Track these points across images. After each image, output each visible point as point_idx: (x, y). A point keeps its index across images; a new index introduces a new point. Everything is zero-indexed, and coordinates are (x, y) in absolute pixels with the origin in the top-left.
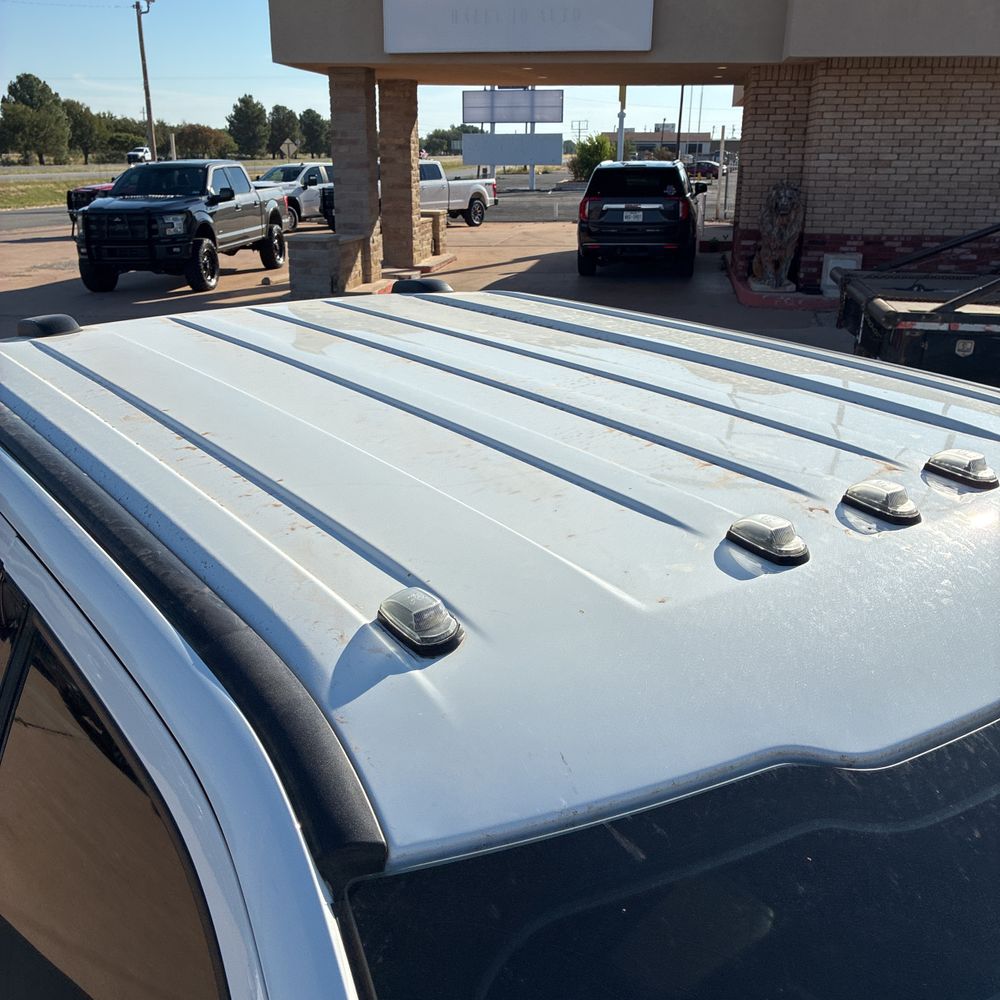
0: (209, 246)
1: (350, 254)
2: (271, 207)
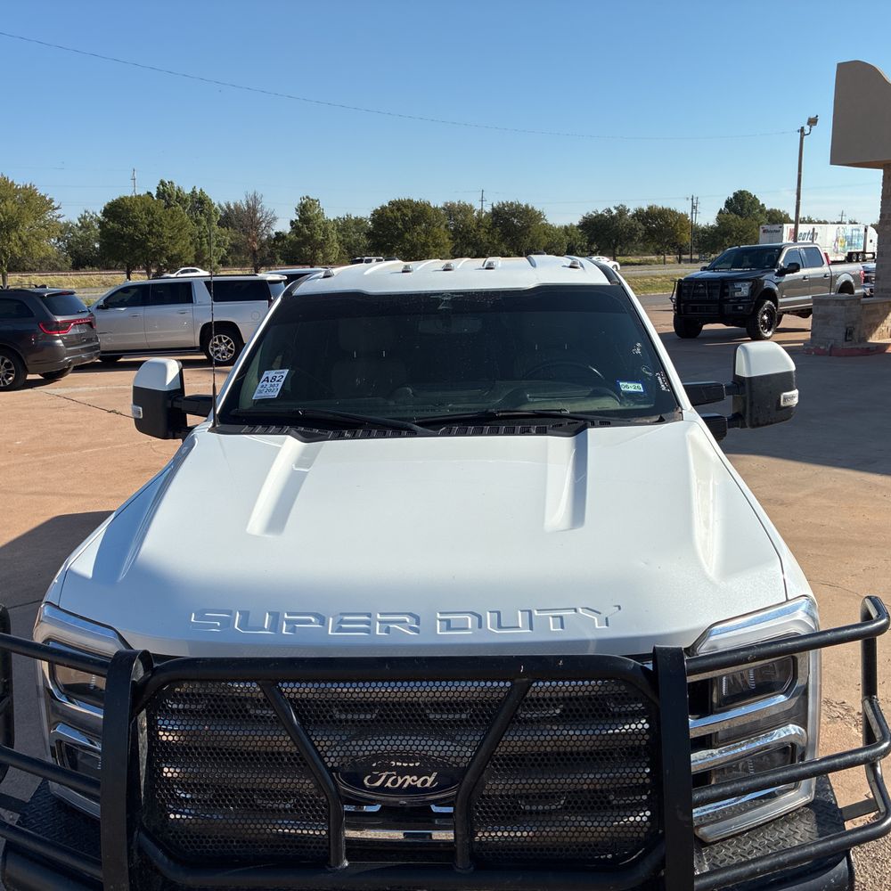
0: (769, 306)
1: (877, 311)
2: (843, 279)
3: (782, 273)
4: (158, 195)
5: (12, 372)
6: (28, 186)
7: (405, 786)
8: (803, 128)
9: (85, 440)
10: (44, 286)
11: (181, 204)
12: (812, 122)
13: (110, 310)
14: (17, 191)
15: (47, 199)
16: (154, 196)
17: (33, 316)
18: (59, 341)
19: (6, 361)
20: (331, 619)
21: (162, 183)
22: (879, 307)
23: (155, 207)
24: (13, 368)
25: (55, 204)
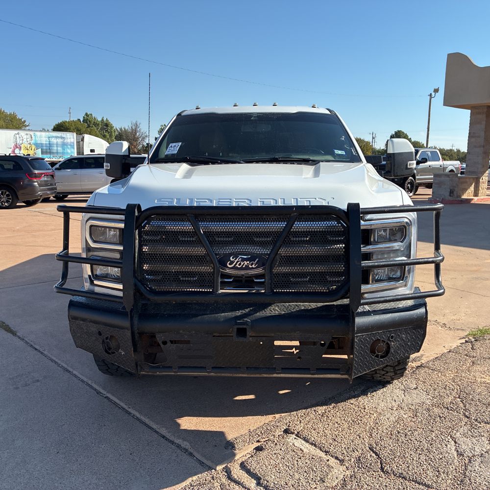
0: (411, 180)
1: (466, 182)
2: (450, 168)
3: (418, 163)
4: (83, 121)
5: (10, 199)
6: (12, 114)
7: (244, 266)
8: (431, 94)
9: (53, 227)
10: (29, 155)
11: (95, 126)
12: (436, 91)
13: (62, 170)
14: (6, 116)
15: (23, 120)
16: (81, 121)
17: (22, 169)
18: (36, 184)
19: (7, 193)
20: (215, 201)
21: (86, 114)
22: (468, 180)
23: (81, 127)
24: (11, 197)
25: (27, 123)
